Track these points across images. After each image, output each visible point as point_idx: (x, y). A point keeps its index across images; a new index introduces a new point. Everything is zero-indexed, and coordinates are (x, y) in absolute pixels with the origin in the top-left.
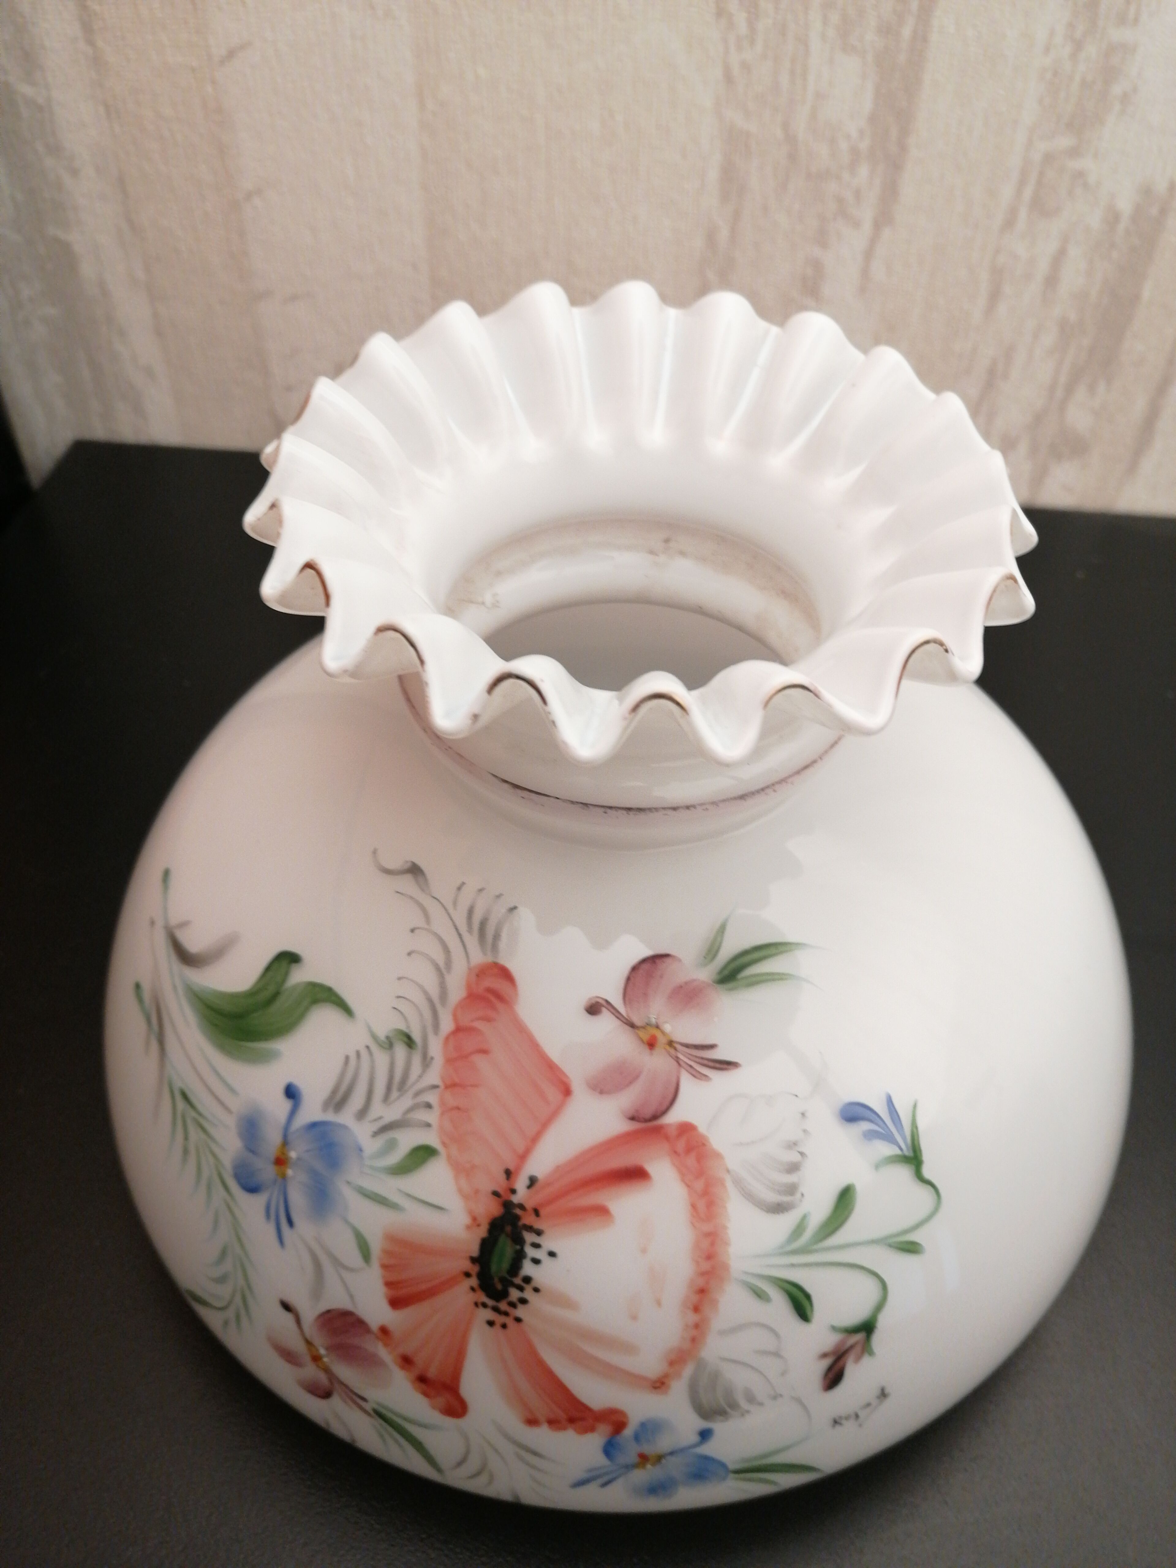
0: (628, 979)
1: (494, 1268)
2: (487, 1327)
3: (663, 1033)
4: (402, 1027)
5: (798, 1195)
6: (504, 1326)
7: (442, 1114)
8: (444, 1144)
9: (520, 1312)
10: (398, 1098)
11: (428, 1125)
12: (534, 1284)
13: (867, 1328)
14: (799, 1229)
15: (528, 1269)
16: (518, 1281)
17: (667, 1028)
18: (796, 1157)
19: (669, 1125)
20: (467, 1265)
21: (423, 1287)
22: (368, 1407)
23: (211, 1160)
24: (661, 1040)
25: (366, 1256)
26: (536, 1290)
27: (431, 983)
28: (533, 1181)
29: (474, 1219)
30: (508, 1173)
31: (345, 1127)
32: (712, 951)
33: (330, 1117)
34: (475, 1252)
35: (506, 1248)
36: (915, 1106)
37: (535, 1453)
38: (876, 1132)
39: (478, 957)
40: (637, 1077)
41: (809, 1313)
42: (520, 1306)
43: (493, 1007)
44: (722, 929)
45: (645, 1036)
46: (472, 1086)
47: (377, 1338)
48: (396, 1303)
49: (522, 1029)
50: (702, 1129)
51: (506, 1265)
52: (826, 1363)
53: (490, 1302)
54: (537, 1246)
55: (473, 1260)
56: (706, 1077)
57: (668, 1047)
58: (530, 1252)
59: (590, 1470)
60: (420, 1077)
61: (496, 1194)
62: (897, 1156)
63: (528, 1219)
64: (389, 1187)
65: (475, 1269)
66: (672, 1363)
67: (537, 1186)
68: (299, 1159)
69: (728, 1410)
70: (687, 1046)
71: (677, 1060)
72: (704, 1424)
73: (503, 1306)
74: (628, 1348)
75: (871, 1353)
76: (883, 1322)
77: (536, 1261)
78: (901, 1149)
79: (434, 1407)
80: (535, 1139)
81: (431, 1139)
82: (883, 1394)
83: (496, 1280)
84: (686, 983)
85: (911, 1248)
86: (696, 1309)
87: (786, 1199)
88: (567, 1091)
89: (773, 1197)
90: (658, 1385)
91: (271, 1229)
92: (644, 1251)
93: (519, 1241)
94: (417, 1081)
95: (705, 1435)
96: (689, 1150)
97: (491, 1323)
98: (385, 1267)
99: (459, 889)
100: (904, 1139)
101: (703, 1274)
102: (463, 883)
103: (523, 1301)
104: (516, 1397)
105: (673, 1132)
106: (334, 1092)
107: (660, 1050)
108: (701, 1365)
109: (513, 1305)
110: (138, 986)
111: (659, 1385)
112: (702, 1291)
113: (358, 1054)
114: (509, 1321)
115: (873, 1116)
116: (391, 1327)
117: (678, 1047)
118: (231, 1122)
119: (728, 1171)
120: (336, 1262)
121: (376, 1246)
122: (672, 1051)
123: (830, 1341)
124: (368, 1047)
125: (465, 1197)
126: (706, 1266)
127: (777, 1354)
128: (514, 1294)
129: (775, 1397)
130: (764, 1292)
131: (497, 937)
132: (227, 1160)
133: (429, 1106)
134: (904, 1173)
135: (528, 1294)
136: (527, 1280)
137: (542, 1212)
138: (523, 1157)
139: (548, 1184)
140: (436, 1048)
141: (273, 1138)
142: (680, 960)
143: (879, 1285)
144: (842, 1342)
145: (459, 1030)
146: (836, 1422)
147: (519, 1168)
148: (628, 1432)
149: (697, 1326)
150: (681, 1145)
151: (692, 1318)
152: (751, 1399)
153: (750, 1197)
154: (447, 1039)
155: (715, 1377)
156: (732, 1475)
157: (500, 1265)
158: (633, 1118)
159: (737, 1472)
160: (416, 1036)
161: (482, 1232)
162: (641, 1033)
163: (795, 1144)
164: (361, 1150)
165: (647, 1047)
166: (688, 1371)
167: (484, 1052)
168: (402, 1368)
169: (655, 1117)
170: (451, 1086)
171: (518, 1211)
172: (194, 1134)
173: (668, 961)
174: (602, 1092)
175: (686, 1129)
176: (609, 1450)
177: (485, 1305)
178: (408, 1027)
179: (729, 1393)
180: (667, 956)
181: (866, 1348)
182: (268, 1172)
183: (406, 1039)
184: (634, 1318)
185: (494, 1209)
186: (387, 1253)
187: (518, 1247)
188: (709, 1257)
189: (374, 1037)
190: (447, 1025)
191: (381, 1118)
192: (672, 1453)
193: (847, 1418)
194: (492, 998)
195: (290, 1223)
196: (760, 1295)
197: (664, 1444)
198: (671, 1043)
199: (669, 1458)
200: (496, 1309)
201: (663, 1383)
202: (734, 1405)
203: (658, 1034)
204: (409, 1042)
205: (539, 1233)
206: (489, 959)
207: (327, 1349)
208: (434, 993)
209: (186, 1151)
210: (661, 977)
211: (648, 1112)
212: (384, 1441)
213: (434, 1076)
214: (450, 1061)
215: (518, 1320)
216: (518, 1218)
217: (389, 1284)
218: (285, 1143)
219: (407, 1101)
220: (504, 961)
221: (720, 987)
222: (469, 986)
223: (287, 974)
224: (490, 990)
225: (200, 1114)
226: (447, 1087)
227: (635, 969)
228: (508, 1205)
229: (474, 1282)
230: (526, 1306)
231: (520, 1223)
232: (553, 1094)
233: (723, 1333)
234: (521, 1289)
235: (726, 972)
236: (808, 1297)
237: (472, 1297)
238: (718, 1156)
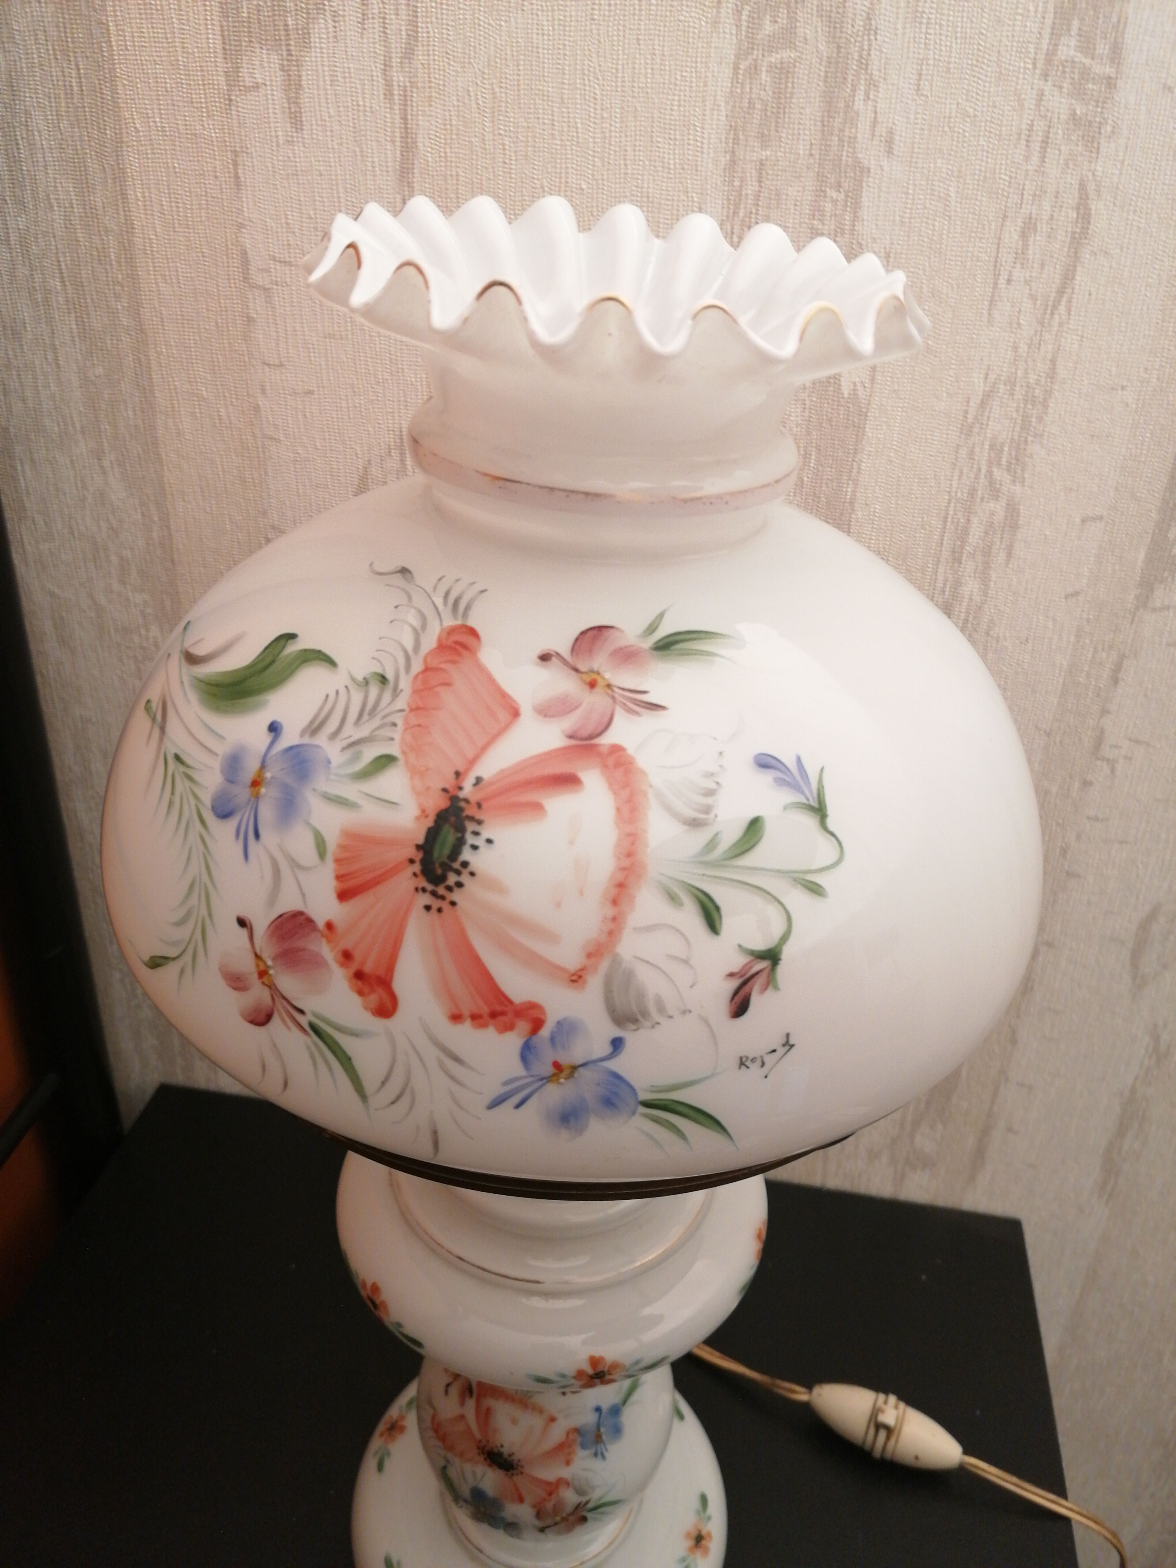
0: (577, 639)
1: (436, 855)
2: (423, 911)
3: (603, 678)
4: (380, 671)
5: (712, 816)
6: (440, 910)
7: (406, 730)
8: (404, 753)
9: (456, 896)
10: (368, 721)
11: (392, 739)
12: (471, 868)
13: (772, 956)
14: (712, 844)
15: (466, 855)
16: (456, 865)
17: (607, 676)
18: (713, 786)
19: (604, 745)
20: (412, 852)
21: (370, 876)
22: (303, 1021)
23: (193, 801)
24: (601, 683)
25: (322, 851)
26: (472, 874)
27: (408, 642)
28: (479, 780)
29: (423, 811)
30: (458, 774)
31: (318, 747)
32: (651, 629)
33: (306, 740)
34: (421, 840)
35: (449, 836)
36: (822, 770)
37: (457, 1059)
38: (785, 780)
39: (449, 622)
40: (577, 707)
41: (718, 926)
42: (456, 889)
43: (459, 654)
44: (661, 616)
45: (588, 678)
46: (434, 709)
47: (323, 936)
48: (343, 896)
49: (482, 669)
50: (631, 751)
51: (446, 851)
52: (734, 983)
53: (429, 887)
54: (476, 834)
55: (418, 847)
56: (637, 713)
57: (607, 689)
58: (470, 839)
59: (506, 1083)
60: (390, 704)
61: (445, 790)
62: (805, 804)
63: (470, 811)
64: (351, 791)
65: (418, 856)
66: (589, 956)
67: (482, 784)
68: (272, 778)
69: (639, 1017)
70: (623, 689)
71: (613, 698)
72: (617, 1032)
73: (441, 890)
74: (551, 937)
75: (776, 988)
76: (787, 954)
77: (475, 847)
78: (808, 800)
79: (366, 1008)
80: (484, 748)
81: (394, 750)
82: (788, 1045)
83: (437, 865)
84: (626, 647)
85: (815, 890)
86: (615, 902)
87: (702, 816)
88: (515, 713)
89: (690, 813)
90: (575, 978)
91: (239, 849)
92: (571, 842)
93: (461, 829)
94: (386, 707)
95: (617, 1044)
96: (618, 765)
97: (428, 908)
98: (338, 861)
99: (440, 580)
100: (811, 793)
101: (624, 869)
102: (444, 576)
103: (459, 885)
104: (444, 989)
105: (605, 750)
106: (312, 722)
107: (599, 689)
108: (616, 961)
109: (449, 889)
110: (148, 701)
111: (577, 978)
112: (621, 885)
113: (337, 692)
114: (445, 905)
115: (784, 769)
116: (336, 922)
117: (616, 690)
118: (216, 765)
119: (651, 786)
120: (295, 865)
121: (332, 842)
122: (610, 692)
123: (738, 962)
124: (346, 687)
125: (417, 793)
126: (626, 863)
127: (686, 962)
128: (452, 879)
129: (685, 1012)
130: (677, 895)
131: (468, 608)
132: (207, 798)
133: (394, 725)
134: (810, 822)
135: (465, 878)
136: (465, 864)
137: (484, 806)
138: (472, 762)
139: (491, 783)
140: (405, 684)
141: (251, 767)
142: (622, 631)
143: (785, 917)
144: (747, 966)
145: (427, 670)
146: (742, 1063)
147: (468, 770)
148: (545, 1032)
149: (614, 919)
150: (611, 761)
151: (610, 911)
152: (661, 1010)
153: (669, 809)
154: (416, 677)
155: (629, 975)
156: (642, 1110)
157: (441, 852)
158: (571, 737)
159: (647, 1104)
160: (390, 676)
161: (430, 822)
162: (585, 677)
163: (712, 775)
164: (329, 762)
165: (587, 687)
166: (604, 965)
167: (447, 684)
168: (342, 965)
169: (591, 737)
170: (415, 709)
171: (462, 804)
172: (181, 785)
173: (611, 631)
174: (545, 716)
175: (617, 749)
176: (527, 1053)
177: (424, 890)
178: (384, 670)
179: (641, 996)
180: (611, 627)
181: (771, 982)
182: (243, 794)
183: (380, 679)
184: (558, 905)
185: (441, 803)
186: (342, 847)
187: (460, 835)
188: (629, 855)
189: (353, 679)
190: (417, 666)
191: (351, 736)
192: (584, 1065)
193: (753, 1060)
194: (458, 647)
195: (257, 835)
196: (673, 898)
197: (577, 1053)
198: (609, 686)
199: (581, 1069)
200: (434, 894)
201: (580, 977)
202: (645, 1014)
203: (599, 680)
204: (383, 679)
205: (479, 822)
206: (459, 622)
207: (273, 959)
208: (409, 647)
209: (171, 804)
210: (606, 640)
211: (585, 733)
212: (315, 1064)
213: (402, 702)
214: (415, 692)
215: (453, 904)
216: (462, 810)
217: (339, 878)
218: (263, 767)
219: (376, 722)
220: (471, 622)
221: (656, 653)
222: (440, 640)
223: (284, 647)
224: (456, 643)
225: (188, 767)
226: (411, 710)
227: (583, 633)
228: (454, 799)
229: (417, 868)
230: (463, 889)
231: (464, 814)
232: (503, 715)
233: (638, 930)
234: (458, 873)
235: (661, 644)
236: (717, 908)
237: (413, 883)
238: (643, 773)
